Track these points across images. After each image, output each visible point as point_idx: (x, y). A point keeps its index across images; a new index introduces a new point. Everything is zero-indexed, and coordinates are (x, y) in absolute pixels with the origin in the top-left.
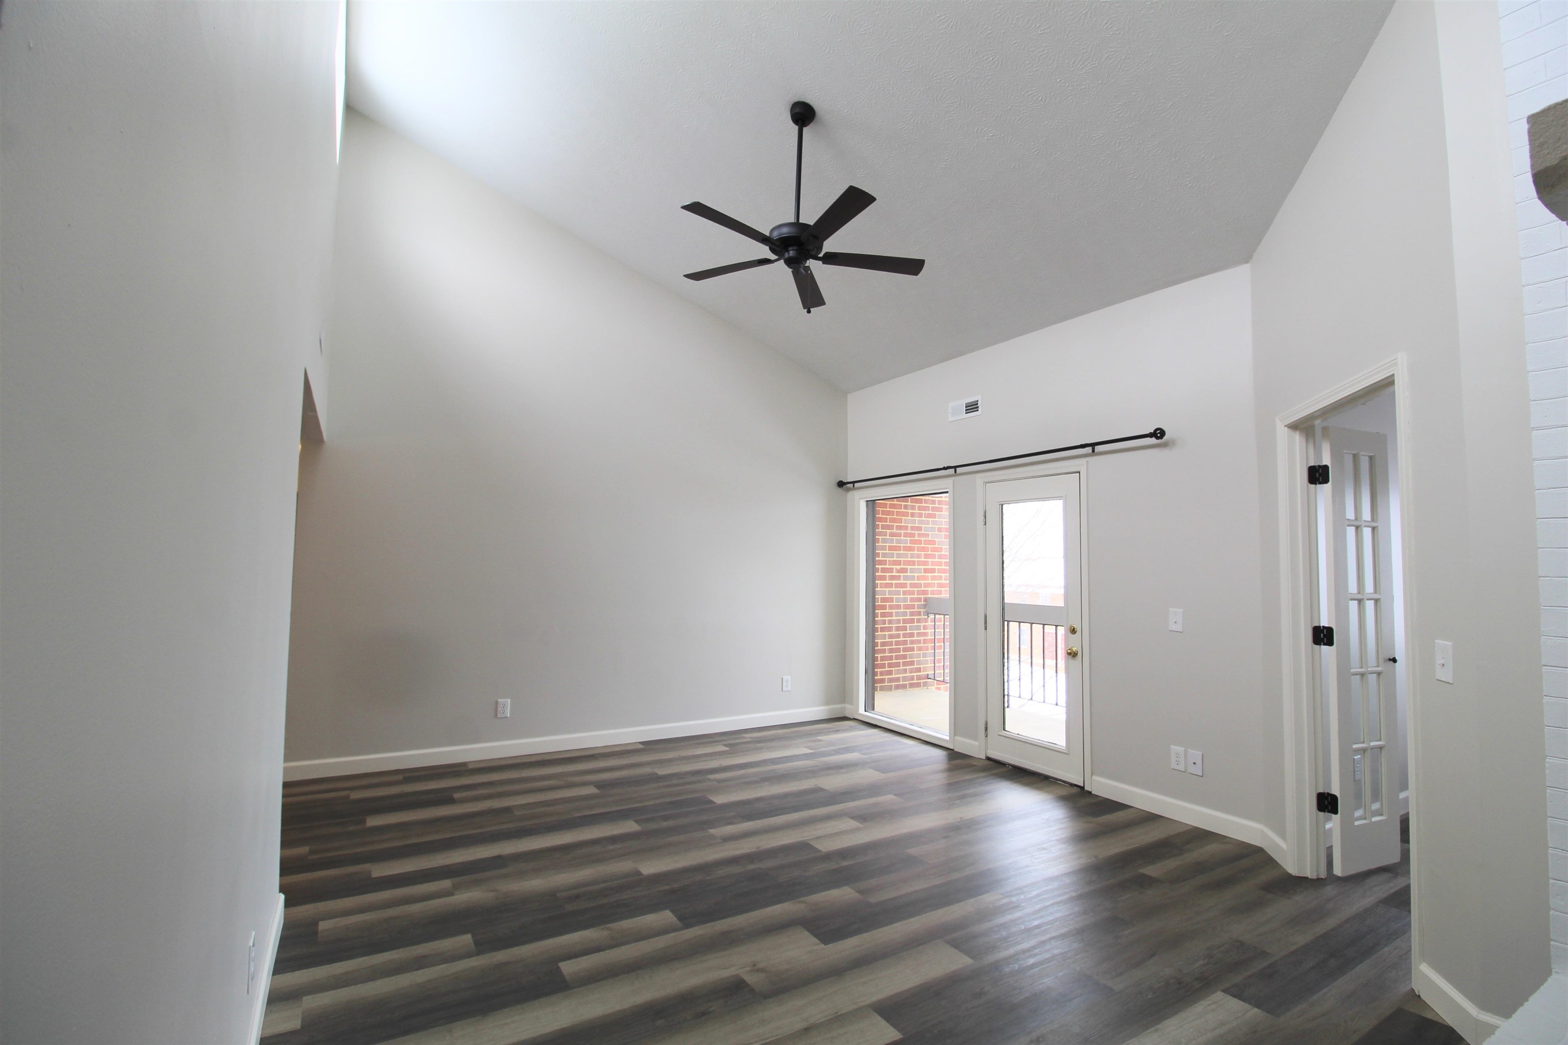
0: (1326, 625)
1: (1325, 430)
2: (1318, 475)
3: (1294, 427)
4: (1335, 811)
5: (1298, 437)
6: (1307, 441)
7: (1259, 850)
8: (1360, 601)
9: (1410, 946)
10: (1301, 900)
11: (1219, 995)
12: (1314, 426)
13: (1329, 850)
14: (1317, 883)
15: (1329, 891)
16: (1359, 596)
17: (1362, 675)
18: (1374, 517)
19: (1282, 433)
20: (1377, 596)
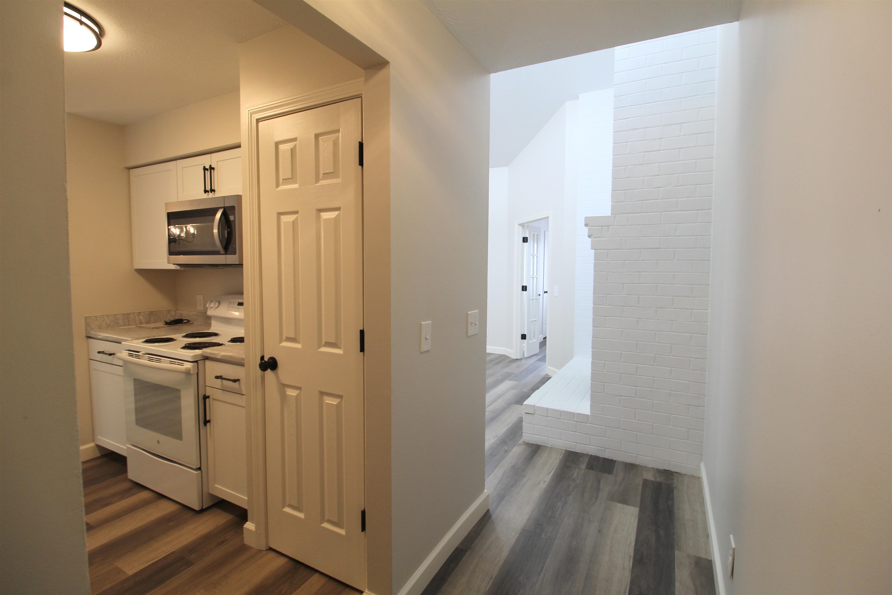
0: (525, 285)
1: (527, 226)
2: (525, 240)
3: (520, 225)
4: (525, 339)
5: (521, 228)
6: (523, 229)
7: (504, 355)
8: (533, 278)
9: (546, 354)
10: (518, 363)
11: (507, 381)
12: (524, 225)
13: (524, 351)
14: (521, 359)
15: (523, 361)
16: (533, 277)
17: (533, 299)
18: (537, 253)
19: (517, 227)
20: (537, 276)
